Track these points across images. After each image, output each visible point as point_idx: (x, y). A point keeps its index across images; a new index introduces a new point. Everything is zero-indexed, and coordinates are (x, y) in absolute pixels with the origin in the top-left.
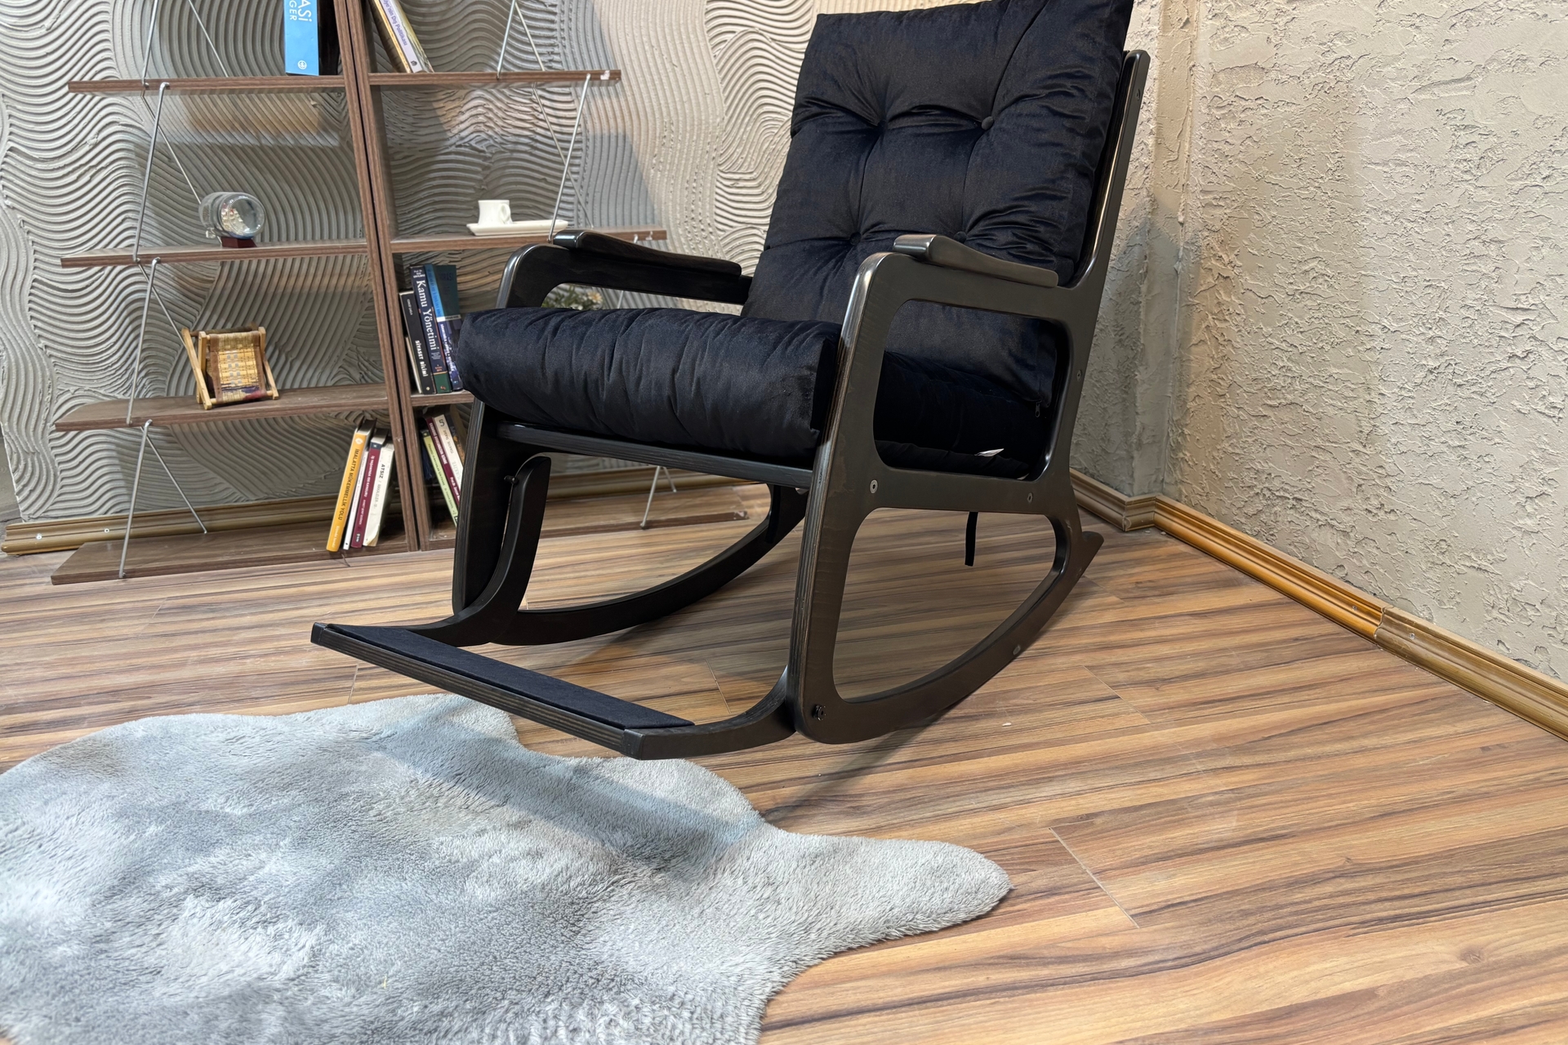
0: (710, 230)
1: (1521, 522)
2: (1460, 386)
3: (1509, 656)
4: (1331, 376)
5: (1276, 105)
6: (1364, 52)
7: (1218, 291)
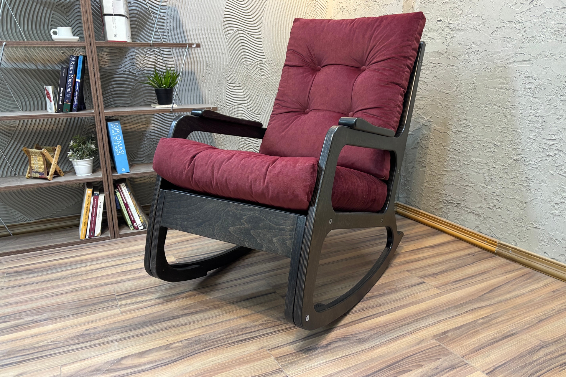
0: (224, 105)
1: (553, 212)
2: (527, 165)
3: (549, 257)
4: (472, 161)
5: (447, 66)
6: (485, 50)
7: (422, 130)
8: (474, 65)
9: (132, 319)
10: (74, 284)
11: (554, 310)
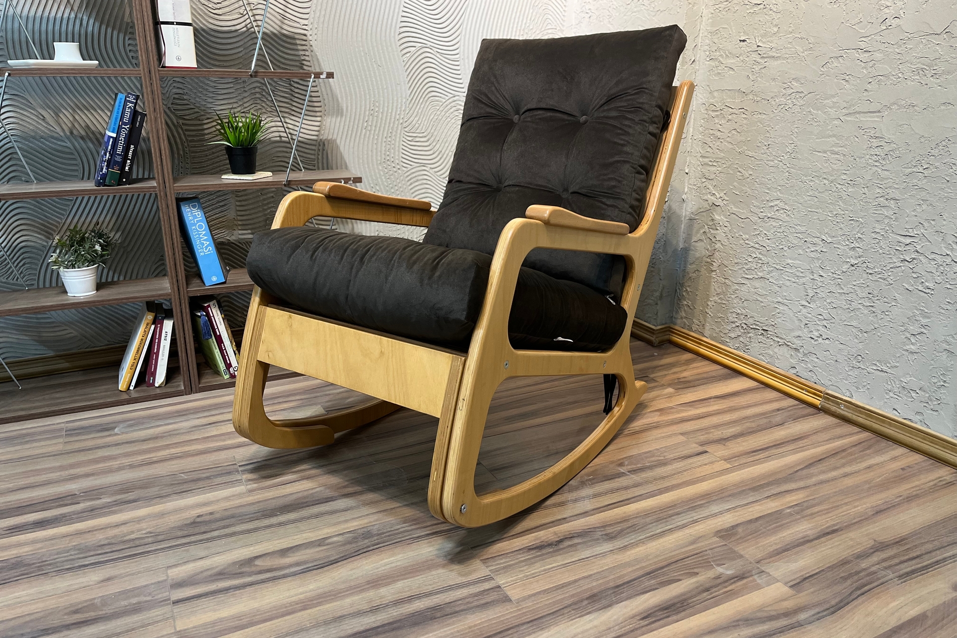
0: (399, 167)
1: (908, 347)
2: (870, 274)
3: (900, 417)
4: (787, 264)
5: (752, 114)
6: (811, 91)
7: (712, 213)
8: (794, 114)
9: (265, 500)
10: (173, 448)
11: (900, 496)
